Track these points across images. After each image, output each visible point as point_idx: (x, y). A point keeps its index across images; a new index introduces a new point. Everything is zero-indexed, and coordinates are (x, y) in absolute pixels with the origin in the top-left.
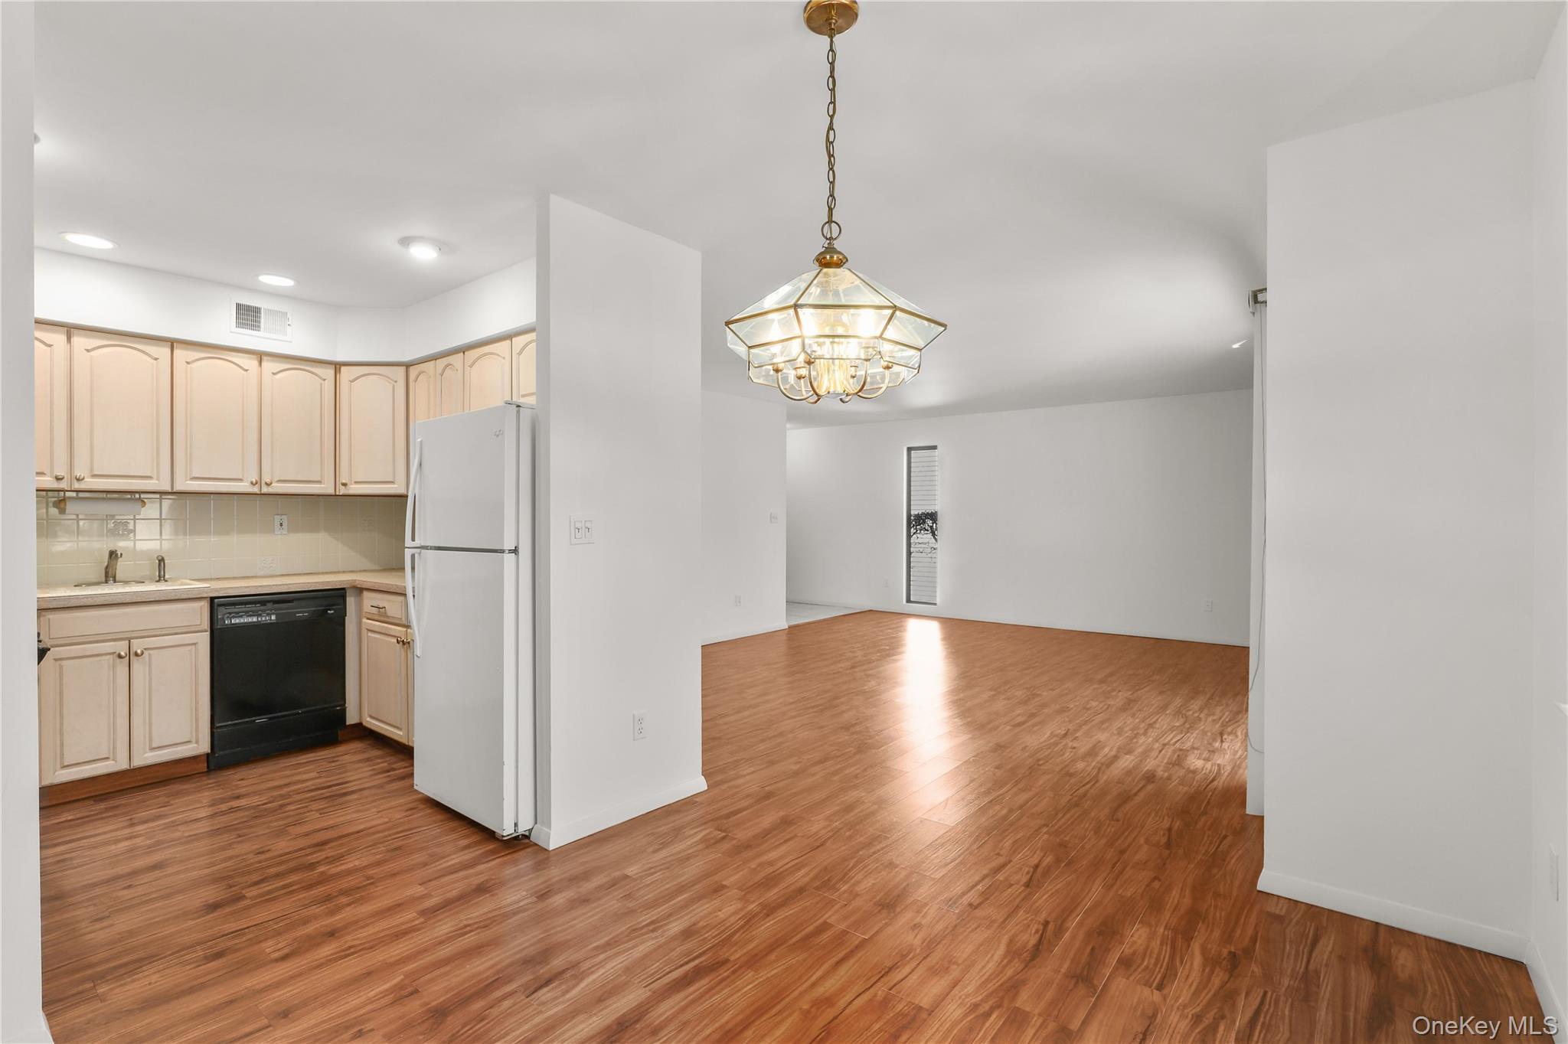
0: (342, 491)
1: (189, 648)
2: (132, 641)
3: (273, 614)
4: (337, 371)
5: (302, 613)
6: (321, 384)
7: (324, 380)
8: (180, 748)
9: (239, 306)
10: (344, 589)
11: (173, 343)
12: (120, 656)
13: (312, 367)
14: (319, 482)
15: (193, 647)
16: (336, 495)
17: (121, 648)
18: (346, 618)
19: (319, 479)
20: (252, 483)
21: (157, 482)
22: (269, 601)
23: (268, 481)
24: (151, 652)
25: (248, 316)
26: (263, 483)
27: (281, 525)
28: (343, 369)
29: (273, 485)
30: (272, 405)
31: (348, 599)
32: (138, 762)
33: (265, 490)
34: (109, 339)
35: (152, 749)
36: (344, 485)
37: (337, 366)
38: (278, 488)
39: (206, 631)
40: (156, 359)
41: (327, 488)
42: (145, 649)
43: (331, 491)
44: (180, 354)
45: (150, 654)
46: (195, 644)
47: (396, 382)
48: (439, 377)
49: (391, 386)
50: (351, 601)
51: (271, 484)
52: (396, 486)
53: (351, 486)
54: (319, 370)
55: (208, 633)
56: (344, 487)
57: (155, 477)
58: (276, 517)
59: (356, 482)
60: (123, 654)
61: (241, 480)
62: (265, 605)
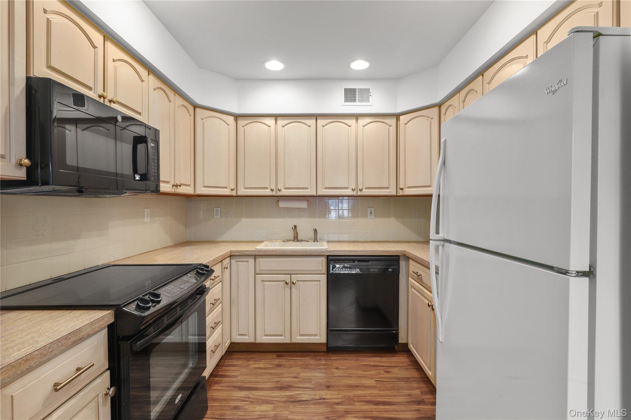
0: (400, 193)
1: (317, 283)
2: (292, 275)
3: (358, 268)
4: (398, 120)
5: (375, 268)
6: (389, 129)
7: (390, 126)
8: (312, 337)
9: (345, 90)
10: (399, 256)
11: (316, 116)
12: (286, 283)
13: (383, 119)
14: (388, 188)
15: (319, 282)
16: (397, 196)
17: (287, 278)
18: (400, 274)
19: (387, 186)
20: (352, 190)
21: (310, 190)
22: (356, 260)
23: (361, 188)
24: (300, 283)
25: (350, 95)
26: (358, 189)
27: (371, 213)
28: (401, 117)
29: (363, 190)
30: (363, 144)
31: (400, 262)
32: (294, 341)
33: (360, 193)
34: (290, 119)
35: (301, 335)
36: (402, 189)
37: (397, 116)
38: (366, 192)
39: (325, 274)
40: (310, 126)
41: (392, 191)
42: (297, 281)
43: (394, 193)
44: (321, 122)
45: (299, 284)
46: (319, 281)
47: (432, 118)
48: (461, 104)
49: (429, 122)
50: (402, 264)
51: (362, 190)
52: (432, 189)
53: (405, 190)
54: (387, 121)
55: (325, 276)
56: (401, 190)
57: (309, 188)
58: (368, 208)
59: (408, 187)
60: (288, 282)
61: (347, 188)
62: (354, 262)
